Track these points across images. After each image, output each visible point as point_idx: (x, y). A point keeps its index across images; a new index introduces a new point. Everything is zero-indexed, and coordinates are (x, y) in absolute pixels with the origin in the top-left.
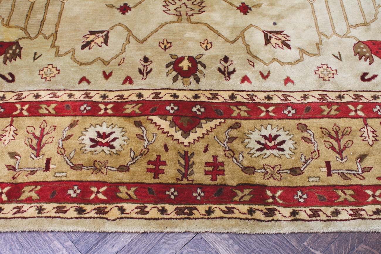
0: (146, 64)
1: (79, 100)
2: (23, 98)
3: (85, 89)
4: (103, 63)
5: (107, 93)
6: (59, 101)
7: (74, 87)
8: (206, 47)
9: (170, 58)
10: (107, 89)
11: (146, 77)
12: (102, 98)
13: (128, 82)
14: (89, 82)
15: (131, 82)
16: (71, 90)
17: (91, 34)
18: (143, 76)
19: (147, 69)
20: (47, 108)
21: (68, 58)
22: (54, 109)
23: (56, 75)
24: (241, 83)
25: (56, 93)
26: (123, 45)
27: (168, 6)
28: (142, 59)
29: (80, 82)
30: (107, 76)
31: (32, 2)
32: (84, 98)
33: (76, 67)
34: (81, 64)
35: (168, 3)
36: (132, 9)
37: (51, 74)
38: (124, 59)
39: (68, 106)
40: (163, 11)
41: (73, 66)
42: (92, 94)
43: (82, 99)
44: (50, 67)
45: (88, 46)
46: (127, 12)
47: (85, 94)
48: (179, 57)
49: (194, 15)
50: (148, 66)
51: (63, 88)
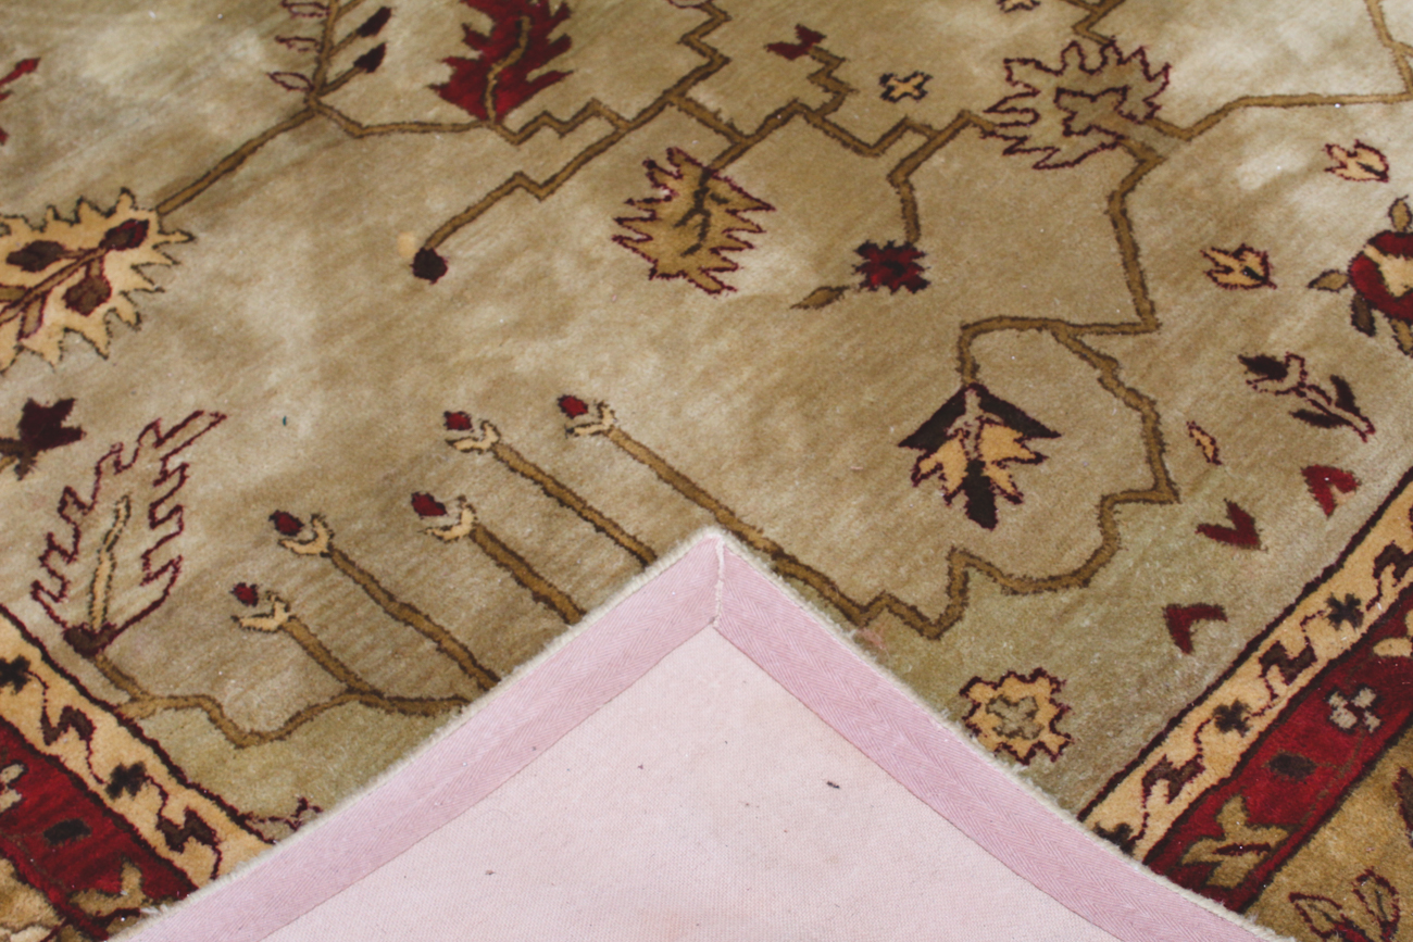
0: (1292, 379)
1: (1281, 704)
3: (1238, 644)
4: (1146, 501)
5: (1339, 587)
6: (1222, 781)
7: (1189, 681)
9: (1326, 297)
10: (1311, 576)
11: (1365, 419)
12: (1346, 625)
13: (1334, 490)
14: (1215, 613)
15: (1348, 483)
16: (1199, 701)
17: (931, 449)
18: (1349, 423)
19: (1322, 393)
20: (1224, 844)
21: (988, 603)
22: (1255, 820)
23: (1058, 697)
26: (1106, 387)
27: (1023, 139)
28: (1252, 376)
29: (1185, 643)
30: (1240, 531)
31: (472, 535)
33: (1081, 602)
34: (1082, 576)
35: (1011, 132)
36: (920, 246)
37: (1031, 714)
38: (1192, 426)
39: (1283, 763)
40: (1036, 166)
41: (1068, 611)
42: (1290, 637)
43: (1286, 692)
44: (981, 693)
45: (992, 497)
47: (1266, 662)
48: (1344, 268)
49: (1157, 101)
50: (1309, 381)
51: (1158, 720)
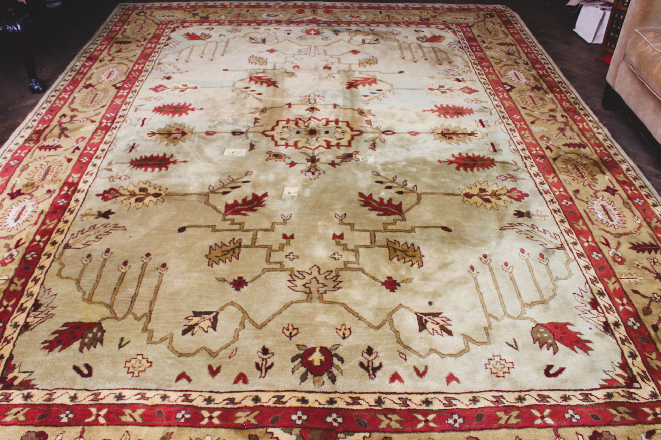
0: (265, 357)
1: (175, 404)
2: (101, 399)
3: (184, 389)
4: (210, 354)
5: (214, 396)
6: (148, 405)
7: (169, 386)
8: (344, 334)
9: (297, 349)
10: (213, 390)
11: (265, 374)
12: (206, 403)
13: (241, 381)
14: (189, 380)
15: (245, 381)
16: (165, 390)
17: (195, 316)
18: (262, 372)
19: (266, 363)
20: (132, 414)
21: (163, 346)
22: (142, 416)
23: (147, 369)
24: (390, 383)
25: (145, 394)
26: (236, 331)
27: (294, 280)
28: (260, 350)
29: (178, 379)
30: (213, 372)
31: (122, 272)
32: (183, 401)
33: (174, 358)
34: (181, 355)
35: (294, 277)
36: (248, 284)
37: (140, 367)
38: (236, 349)
39: (160, 412)
40: (289, 287)
41: (170, 358)
42: (194, 395)
43: (179, 402)
44: (140, 357)
45: (190, 331)
46: (242, 287)
47: (184, 395)
48: (308, 347)
49: (327, 292)
50: (268, 360)
51: (154, 387)
